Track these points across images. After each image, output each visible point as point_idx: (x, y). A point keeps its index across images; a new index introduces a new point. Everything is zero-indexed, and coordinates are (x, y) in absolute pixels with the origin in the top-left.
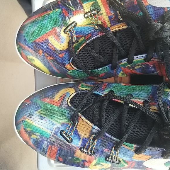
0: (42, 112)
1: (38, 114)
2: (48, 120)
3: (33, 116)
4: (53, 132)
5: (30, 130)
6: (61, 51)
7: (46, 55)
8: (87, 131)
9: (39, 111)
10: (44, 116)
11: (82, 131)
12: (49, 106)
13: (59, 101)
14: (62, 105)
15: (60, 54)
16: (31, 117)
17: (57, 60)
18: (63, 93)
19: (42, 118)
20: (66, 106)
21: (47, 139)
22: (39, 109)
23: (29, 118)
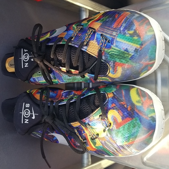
0: (128, 55)
1: (130, 53)
2: (122, 49)
3: (134, 51)
4: (115, 40)
5: (134, 38)
6: (114, 109)
7: (125, 106)
8: (91, 46)
9: (130, 56)
10: (125, 52)
11: (95, 45)
12: (124, 61)
13: (117, 67)
14: (114, 63)
15: (114, 107)
16: (136, 49)
17: (118, 101)
18: (116, 73)
19: (126, 50)
20: (110, 63)
21: (120, 32)
22: (131, 57)
23: (137, 48)
